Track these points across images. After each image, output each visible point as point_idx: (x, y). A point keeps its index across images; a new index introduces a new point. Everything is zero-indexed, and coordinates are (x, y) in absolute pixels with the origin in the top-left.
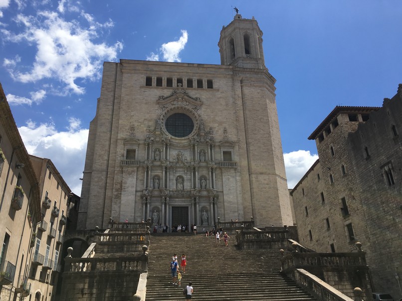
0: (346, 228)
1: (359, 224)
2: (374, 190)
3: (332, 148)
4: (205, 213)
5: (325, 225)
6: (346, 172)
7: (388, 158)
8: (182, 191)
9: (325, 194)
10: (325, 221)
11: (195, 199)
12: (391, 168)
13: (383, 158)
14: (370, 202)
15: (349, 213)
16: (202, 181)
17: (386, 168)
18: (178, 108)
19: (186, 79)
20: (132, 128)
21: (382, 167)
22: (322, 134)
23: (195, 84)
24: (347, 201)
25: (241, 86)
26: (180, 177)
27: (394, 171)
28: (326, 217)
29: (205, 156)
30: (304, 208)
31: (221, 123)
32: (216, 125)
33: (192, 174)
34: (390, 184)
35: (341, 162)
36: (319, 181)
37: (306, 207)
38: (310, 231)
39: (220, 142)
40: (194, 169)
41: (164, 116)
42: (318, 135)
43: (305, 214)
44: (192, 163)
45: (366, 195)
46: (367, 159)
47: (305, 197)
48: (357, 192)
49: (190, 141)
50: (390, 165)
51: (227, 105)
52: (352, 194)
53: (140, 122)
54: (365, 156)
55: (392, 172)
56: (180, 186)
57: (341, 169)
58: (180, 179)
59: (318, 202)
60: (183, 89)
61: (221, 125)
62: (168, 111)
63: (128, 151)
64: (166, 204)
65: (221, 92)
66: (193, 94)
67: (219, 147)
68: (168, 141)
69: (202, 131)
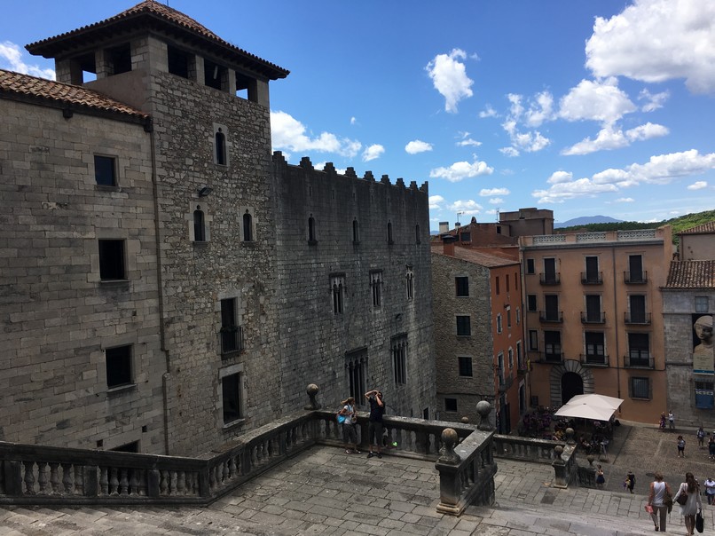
1: (262, 376)
3: (220, 137)
6: (253, 236)
7: (341, 266)
12: (343, 284)
13: (336, 263)
17: (337, 282)
24: (240, 312)
27: (346, 292)
34: (336, 311)
35: (242, 202)
48: (272, 299)
50: (343, 280)
55: (343, 293)
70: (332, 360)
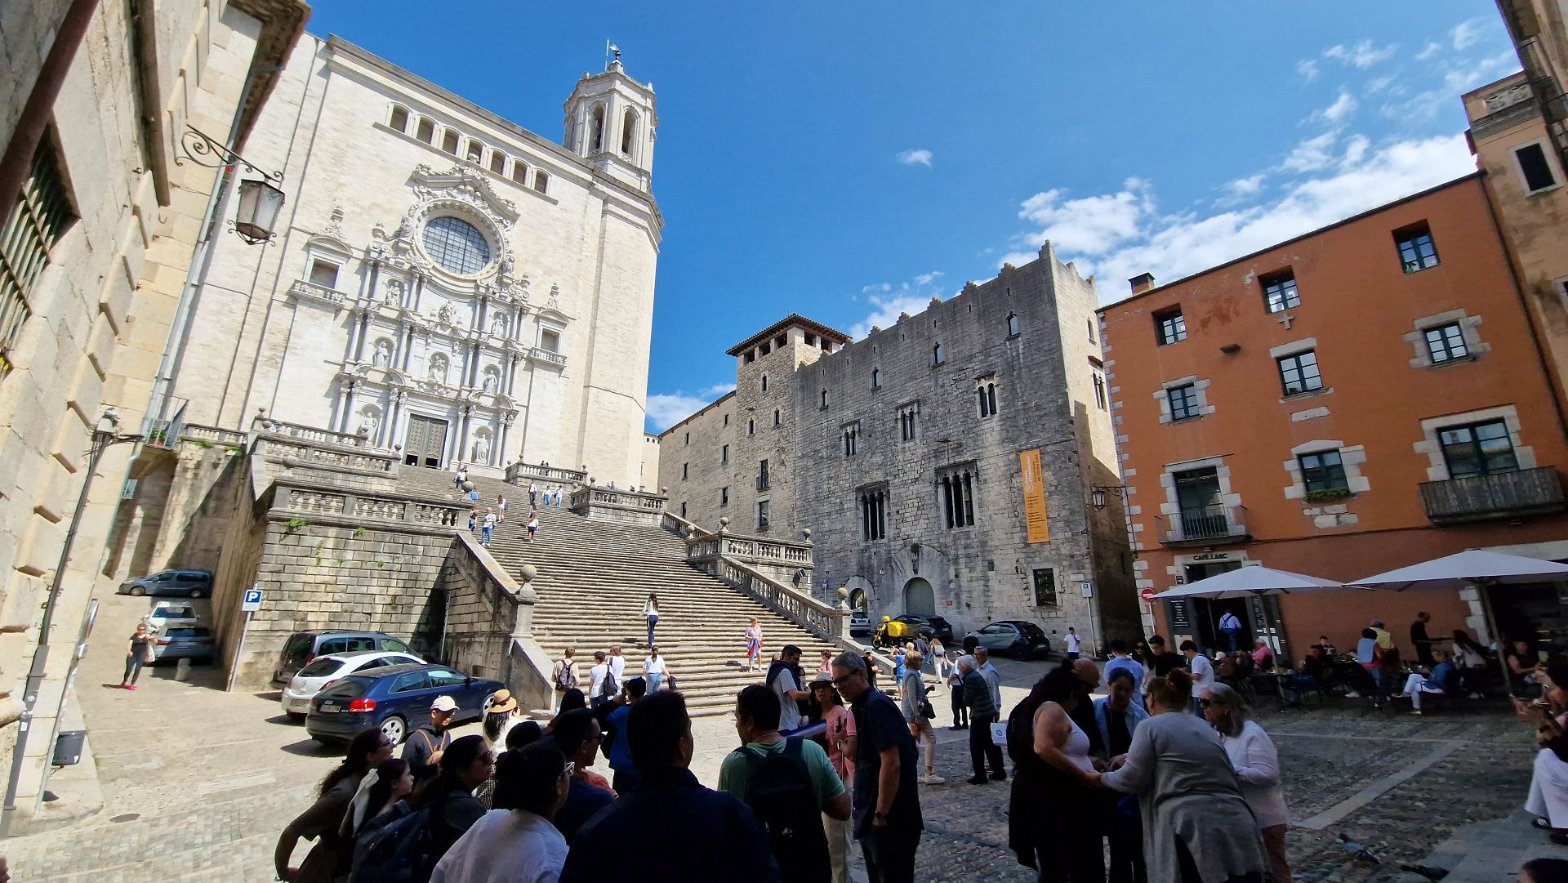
0: (757, 507)
1: (782, 503)
2: (822, 458)
3: (765, 379)
4: (484, 440)
5: (720, 499)
6: (780, 422)
7: (855, 415)
8: (440, 386)
9: (731, 450)
10: (721, 492)
11: (468, 408)
12: (856, 429)
13: (849, 415)
14: (810, 474)
15: (770, 485)
16: (490, 376)
17: (849, 430)
18: (461, 208)
19: (491, 152)
20: (337, 215)
21: (842, 427)
22: (753, 351)
23: (509, 171)
24: (770, 466)
25: (605, 213)
26: (442, 356)
27: (860, 436)
28: (724, 486)
29: (505, 328)
30: (683, 467)
31: (549, 272)
32: (539, 272)
33: (471, 356)
34: (848, 454)
35: (774, 405)
36: (724, 427)
37: (686, 465)
38: (684, 504)
39: (540, 309)
40: (477, 347)
41: (423, 213)
42: (745, 350)
43: (682, 474)
44: (474, 336)
45: (805, 462)
46: (821, 410)
47: (689, 448)
48: (791, 455)
49: (477, 287)
50: (857, 426)
51: (568, 239)
52: (783, 457)
53: (361, 207)
54: (820, 404)
55: (857, 437)
56: (439, 376)
57: (773, 416)
58: (440, 362)
59: (716, 460)
60: (482, 171)
61: (550, 276)
62: (436, 206)
63: (319, 266)
64: (397, 405)
65: (562, 209)
66: (501, 189)
67: (538, 318)
68: (426, 272)
69: (507, 274)
70: (840, 493)
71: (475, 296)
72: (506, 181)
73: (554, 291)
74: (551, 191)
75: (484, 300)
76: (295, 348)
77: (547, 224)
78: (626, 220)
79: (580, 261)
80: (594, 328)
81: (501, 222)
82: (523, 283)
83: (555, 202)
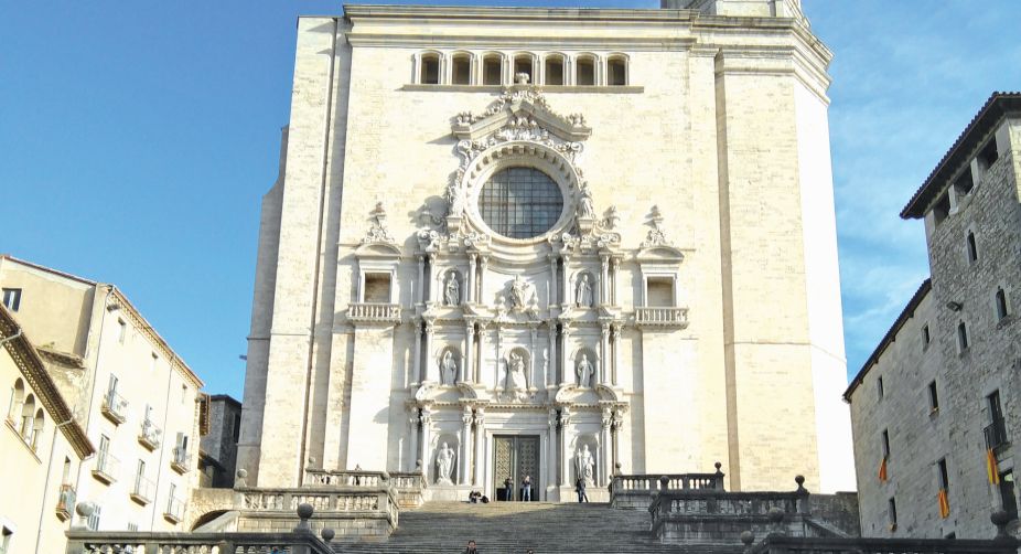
4: (585, 454)
11: (559, 415)
16: (583, 363)
18: (516, 149)
20: (380, 214)
23: (569, 75)
25: (716, 75)
29: (593, 292)
31: (641, 193)
32: (629, 198)
39: (638, 250)
40: (560, 328)
41: (472, 175)
44: (554, 314)
49: (550, 249)
51: (668, 135)
56: (517, 379)
58: (516, 359)
60: (535, 90)
61: (645, 198)
63: (370, 280)
64: (474, 427)
65: (651, 97)
66: (561, 103)
67: (636, 264)
68: (483, 249)
69: (586, 217)
71: (547, 260)
72: (569, 90)
73: (654, 218)
74: (633, 77)
75: (560, 261)
76: (360, 383)
77: (633, 127)
78: (756, 71)
79: (690, 161)
80: (726, 254)
81: (569, 149)
82: (609, 221)
83: (640, 90)
